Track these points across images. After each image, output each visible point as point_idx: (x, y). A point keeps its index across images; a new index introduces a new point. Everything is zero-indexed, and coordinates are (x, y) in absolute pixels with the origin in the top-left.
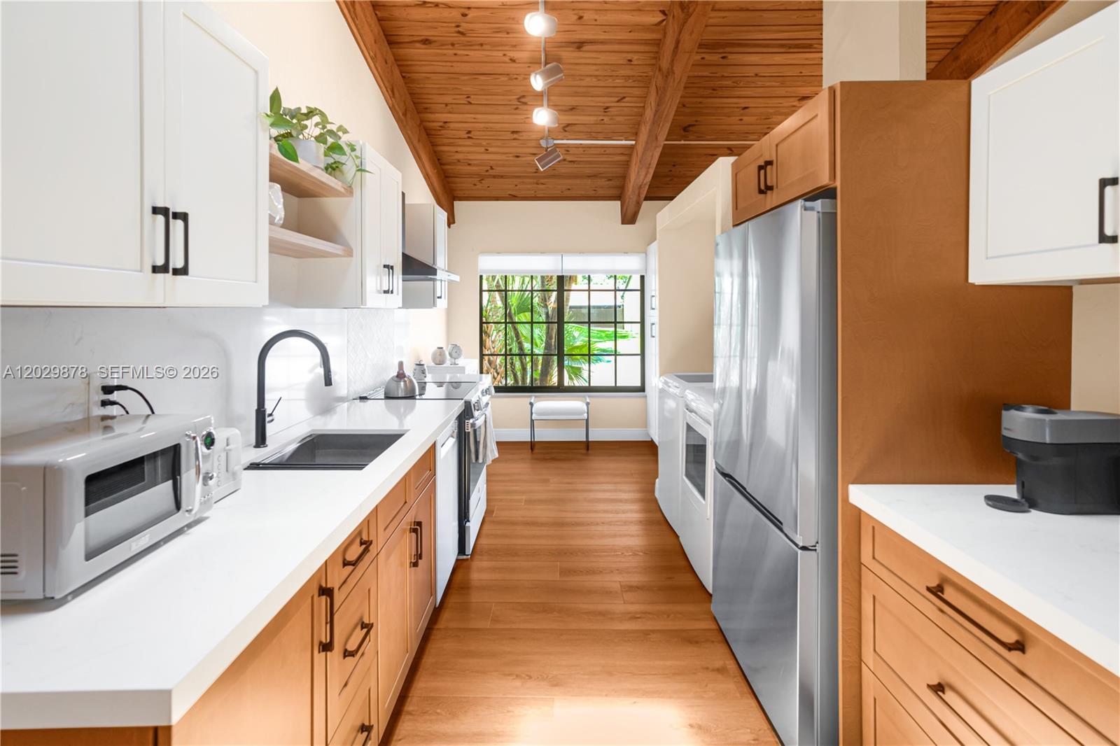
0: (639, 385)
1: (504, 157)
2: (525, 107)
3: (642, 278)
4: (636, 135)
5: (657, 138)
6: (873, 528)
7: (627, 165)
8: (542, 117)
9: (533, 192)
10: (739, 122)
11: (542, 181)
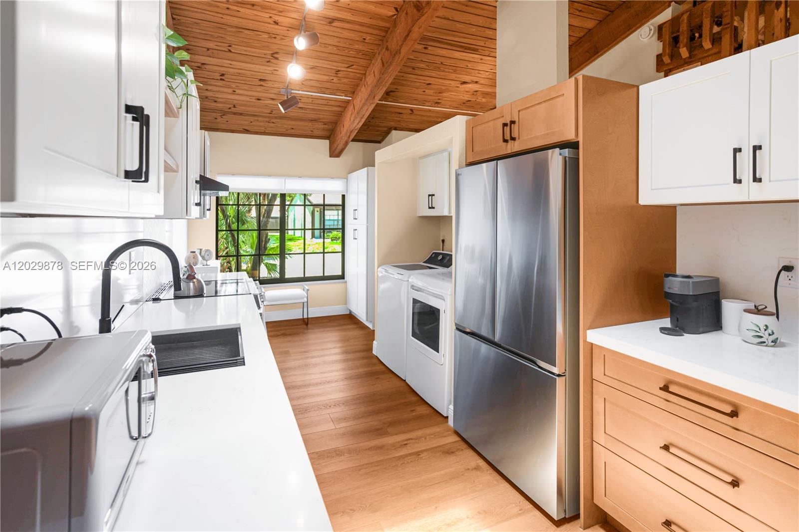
0: (341, 274)
1: (248, 99)
2: (275, 61)
3: (343, 196)
4: (353, 93)
5: (374, 97)
6: (604, 355)
7: (341, 114)
8: (295, 72)
9: (263, 128)
10: (423, 93)
11: (274, 120)
